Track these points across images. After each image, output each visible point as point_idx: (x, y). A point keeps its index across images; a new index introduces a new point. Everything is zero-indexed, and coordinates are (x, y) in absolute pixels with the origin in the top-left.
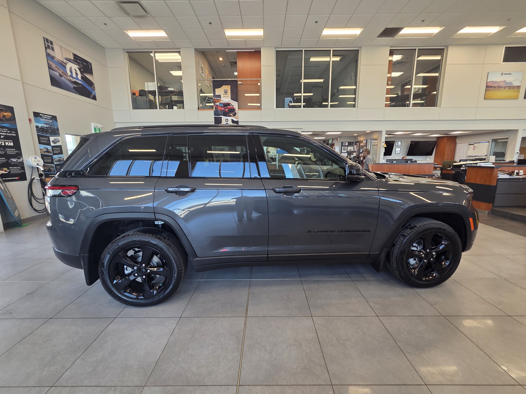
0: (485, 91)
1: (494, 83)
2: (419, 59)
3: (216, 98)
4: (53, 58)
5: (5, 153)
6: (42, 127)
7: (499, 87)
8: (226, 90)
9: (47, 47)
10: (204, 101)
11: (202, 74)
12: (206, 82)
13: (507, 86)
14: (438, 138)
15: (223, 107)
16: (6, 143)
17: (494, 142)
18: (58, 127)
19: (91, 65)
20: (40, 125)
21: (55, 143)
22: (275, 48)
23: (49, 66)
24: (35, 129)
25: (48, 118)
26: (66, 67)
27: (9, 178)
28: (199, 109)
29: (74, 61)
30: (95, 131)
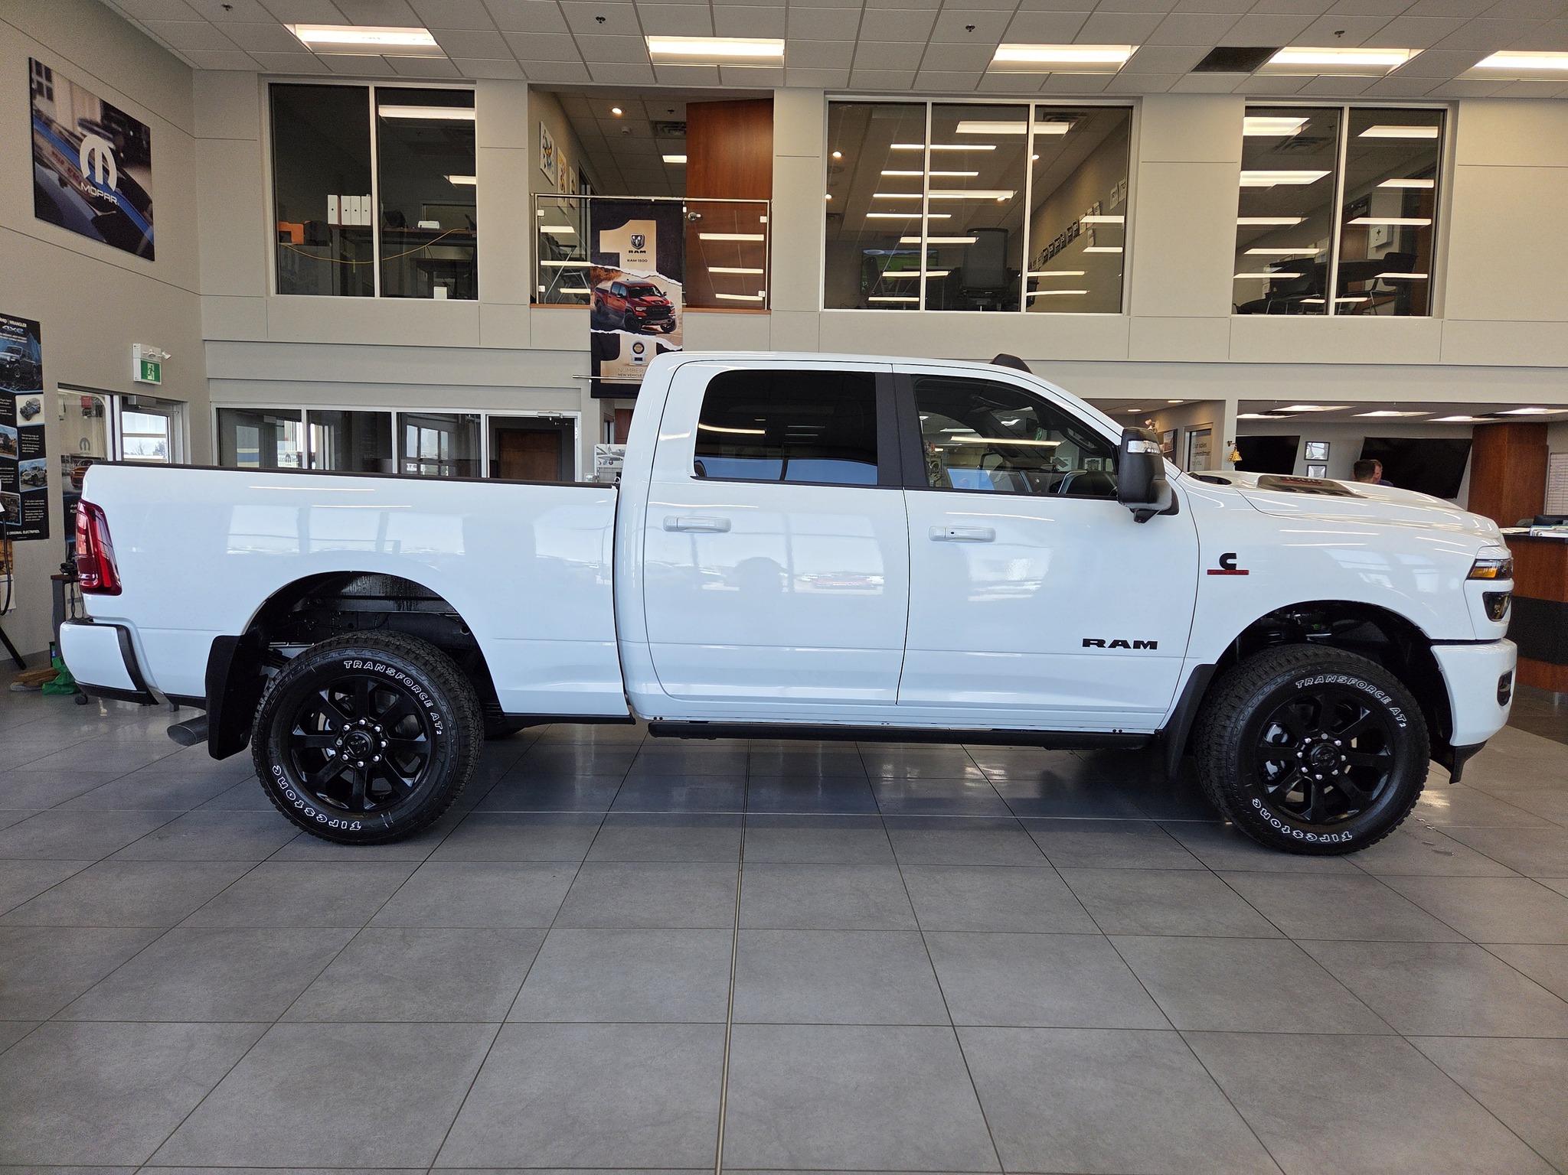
3: (600, 266)
4: (48, 123)
8: (639, 238)
9: (35, 90)
11: (545, 170)
14: (1477, 428)
15: (625, 298)
18: (39, 360)
19: (149, 137)
21: (27, 416)
22: (826, 93)
23: (36, 153)
25: (18, 330)
26: (79, 151)
28: (536, 302)
29: (105, 128)
30: (144, 375)
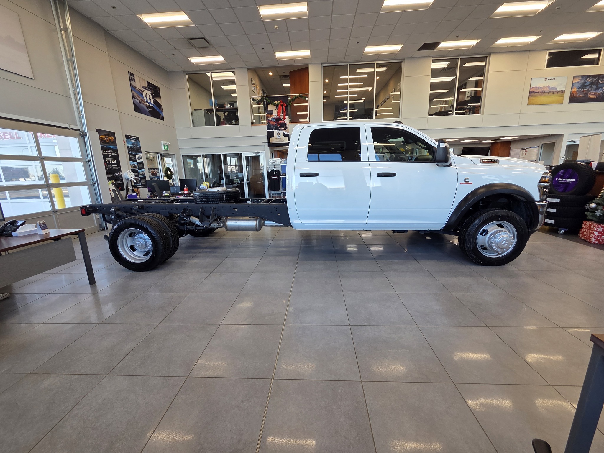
0: (529, 97)
1: (538, 89)
3: (268, 114)
4: (135, 88)
5: (112, 169)
7: (542, 92)
9: (131, 80)
11: (254, 91)
13: (550, 91)
14: (492, 143)
15: (275, 121)
16: (112, 160)
17: (544, 146)
18: (140, 146)
19: (160, 90)
20: (130, 145)
21: (139, 160)
22: (322, 64)
23: (133, 96)
24: (127, 149)
25: (134, 139)
26: (143, 94)
28: (253, 124)
29: (148, 88)
30: (165, 148)
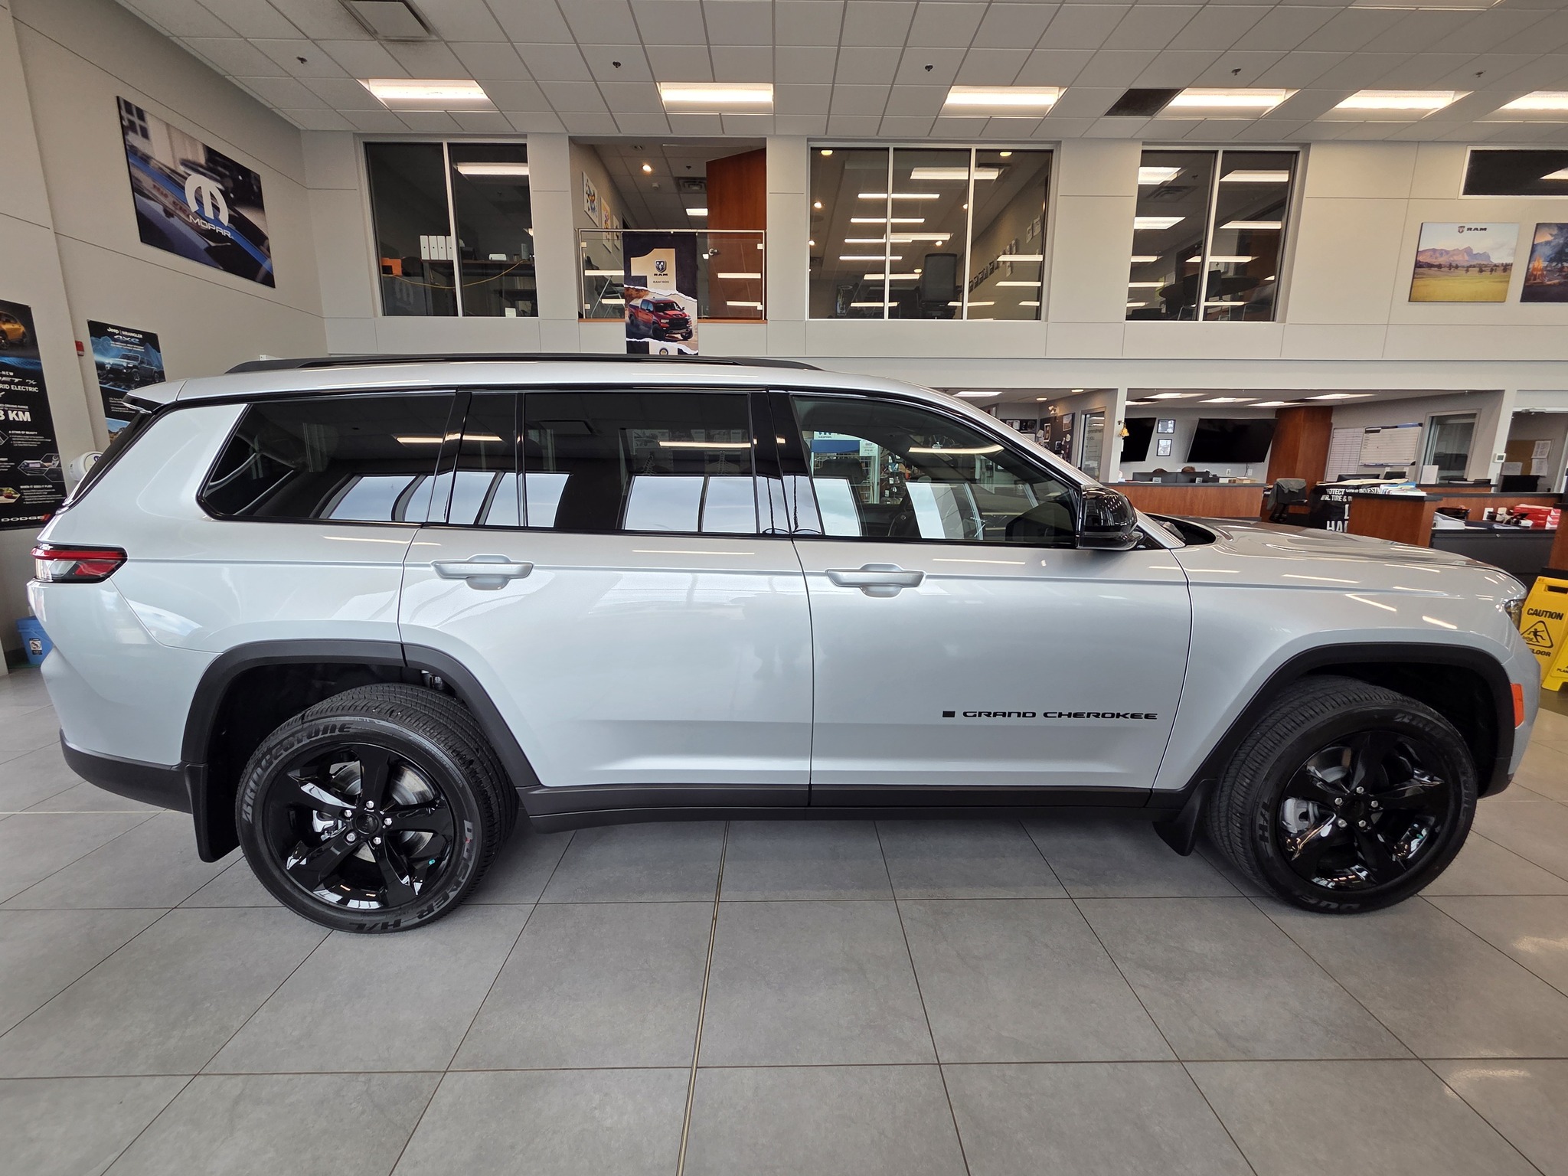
0: (1413, 278)
1: (1438, 255)
2: (1225, 179)
3: (632, 287)
4: (145, 159)
5: (8, 444)
6: (115, 367)
7: (1450, 267)
8: (662, 263)
9: (127, 127)
10: (596, 293)
11: (590, 213)
12: (604, 238)
13: (1473, 263)
14: (1279, 411)
15: (652, 312)
16: (10, 412)
17: (1437, 424)
18: (160, 366)
19: (260, 183)
20: (109, 361)
22: (809, 140)
23: (135, 186)
24: (94, 372)
25: (132, 340)
26: (183, 188)
27: (21, 519)
28: (583, 317)
29: (210, 170)
